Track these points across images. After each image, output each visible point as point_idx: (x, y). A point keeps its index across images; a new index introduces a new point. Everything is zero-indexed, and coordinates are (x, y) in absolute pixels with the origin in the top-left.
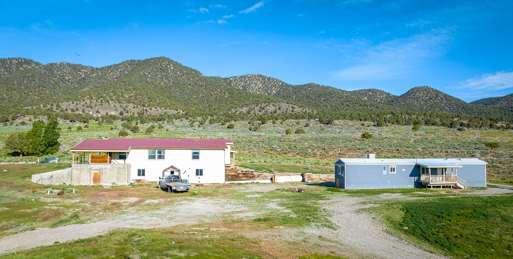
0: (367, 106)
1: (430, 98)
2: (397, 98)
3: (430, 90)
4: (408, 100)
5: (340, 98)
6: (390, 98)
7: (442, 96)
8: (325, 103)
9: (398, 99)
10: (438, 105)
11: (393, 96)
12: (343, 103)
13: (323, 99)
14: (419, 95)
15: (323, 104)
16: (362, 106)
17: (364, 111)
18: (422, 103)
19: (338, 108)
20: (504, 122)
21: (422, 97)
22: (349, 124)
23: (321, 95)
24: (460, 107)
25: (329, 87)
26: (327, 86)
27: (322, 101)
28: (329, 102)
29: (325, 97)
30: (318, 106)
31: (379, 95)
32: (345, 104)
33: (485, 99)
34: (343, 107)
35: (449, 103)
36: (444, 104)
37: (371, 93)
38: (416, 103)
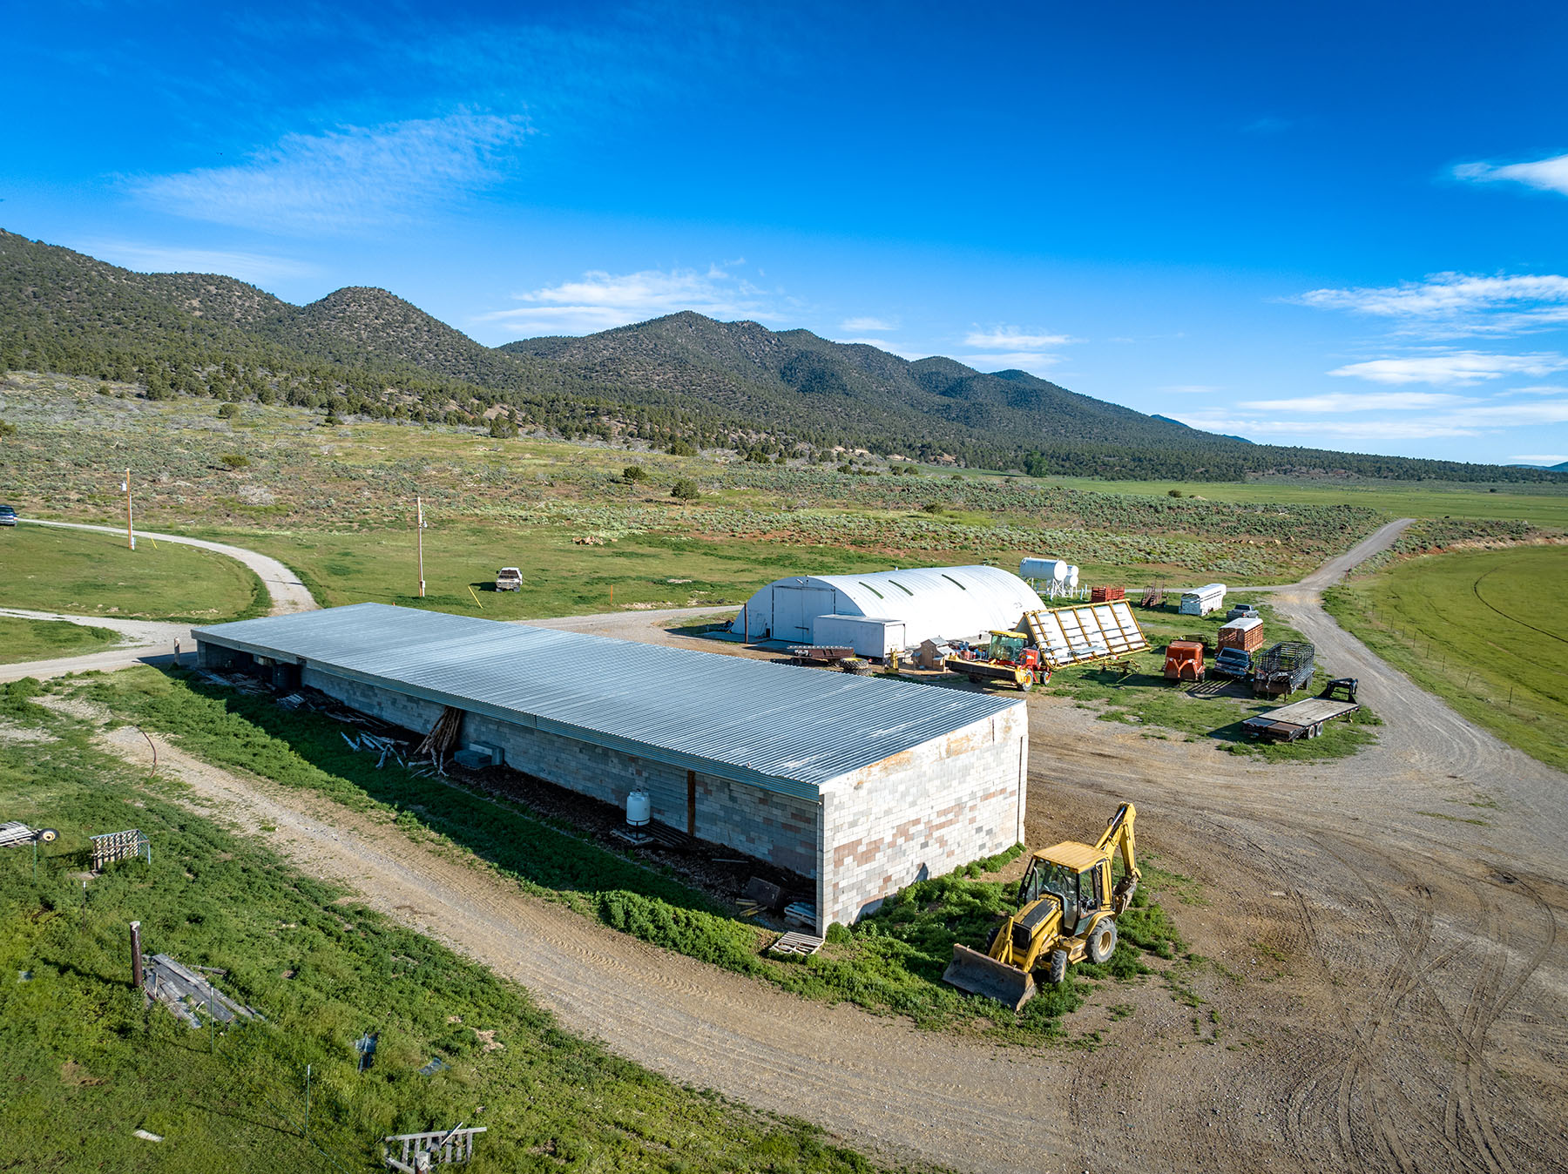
0: (183, 331)
1: (387, 324)
2: (293, 311)
3: (388, 300)
4: (325, 323)
5: (94, 293)
6: (273, 311)
7: (418, 321)
8: (37, 303)
9: (295, 315)
10: (406, 346)
11: (284, 305)
12: (100, 311)
13: (30, 289)
14: (356, 312)
15: (28, 308)
16: (166, 328)
17: (168, 343)
18: (364, 335)
19: (82, 328)
20: (506, 406)
21: (365, 318)
22: (57, 385)
23: (25, 275)
24: (462, 355)
25: (63, 249)
26: (58, 247)
27: (27, 296)
28: (53, 304)
29: (39, 283)
30: (8, 311)
31: (239, 297)
32: (108, 315)
33: (540, 339)
34: (100, 323)
35: (436, 342)
36: (422, 345)
37: (212, 288)
38: (345, 332)
